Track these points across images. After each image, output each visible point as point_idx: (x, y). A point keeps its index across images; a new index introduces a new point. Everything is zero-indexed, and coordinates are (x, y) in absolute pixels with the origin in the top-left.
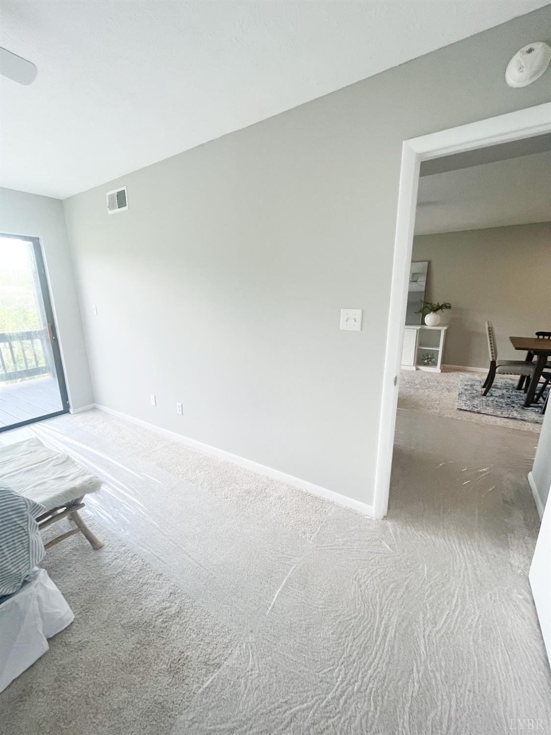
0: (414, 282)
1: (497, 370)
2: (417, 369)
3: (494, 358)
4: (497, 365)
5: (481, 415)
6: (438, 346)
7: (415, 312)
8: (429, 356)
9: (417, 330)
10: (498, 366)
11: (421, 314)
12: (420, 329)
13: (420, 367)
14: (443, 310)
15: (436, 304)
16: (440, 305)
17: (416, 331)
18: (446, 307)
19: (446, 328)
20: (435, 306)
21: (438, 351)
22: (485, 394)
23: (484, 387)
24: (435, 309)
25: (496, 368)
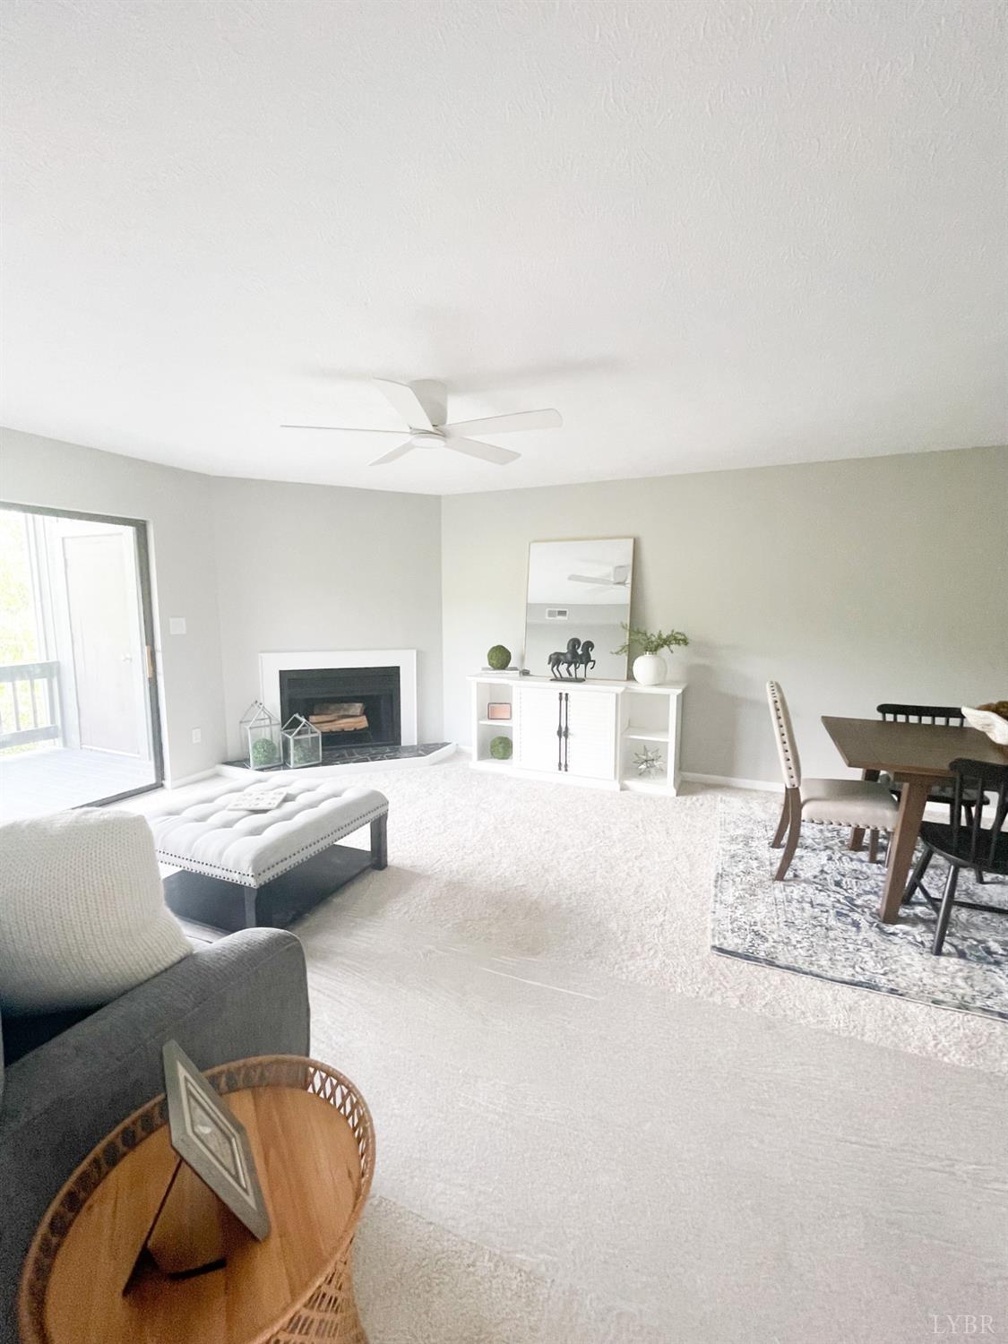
0: (619, 583)
1: (804, 815)
2: (622, 789)
3: (795, 779)
4: (802, 799)
5: (775, 975)
6: (666, 730)
7: (612, 653)
8: (649, 754)
9: (617, 695)
10: (806, 802)
11: (625, 657)
12: (623, 693)
13: (628, 783)
14: (673, 647)
15: (656, 634)
16: (664, 636)
17: (613, 697)
18: (678, 641)
19: (680, 691)
20: (653, 639)
21: (667, 743)
22: (780, 876)
23: (776, 844)
24: (654, 647)
25: (800, 806)
